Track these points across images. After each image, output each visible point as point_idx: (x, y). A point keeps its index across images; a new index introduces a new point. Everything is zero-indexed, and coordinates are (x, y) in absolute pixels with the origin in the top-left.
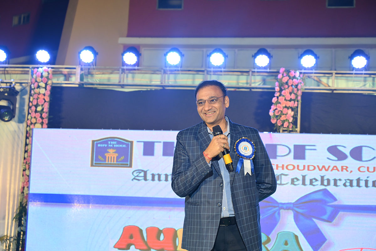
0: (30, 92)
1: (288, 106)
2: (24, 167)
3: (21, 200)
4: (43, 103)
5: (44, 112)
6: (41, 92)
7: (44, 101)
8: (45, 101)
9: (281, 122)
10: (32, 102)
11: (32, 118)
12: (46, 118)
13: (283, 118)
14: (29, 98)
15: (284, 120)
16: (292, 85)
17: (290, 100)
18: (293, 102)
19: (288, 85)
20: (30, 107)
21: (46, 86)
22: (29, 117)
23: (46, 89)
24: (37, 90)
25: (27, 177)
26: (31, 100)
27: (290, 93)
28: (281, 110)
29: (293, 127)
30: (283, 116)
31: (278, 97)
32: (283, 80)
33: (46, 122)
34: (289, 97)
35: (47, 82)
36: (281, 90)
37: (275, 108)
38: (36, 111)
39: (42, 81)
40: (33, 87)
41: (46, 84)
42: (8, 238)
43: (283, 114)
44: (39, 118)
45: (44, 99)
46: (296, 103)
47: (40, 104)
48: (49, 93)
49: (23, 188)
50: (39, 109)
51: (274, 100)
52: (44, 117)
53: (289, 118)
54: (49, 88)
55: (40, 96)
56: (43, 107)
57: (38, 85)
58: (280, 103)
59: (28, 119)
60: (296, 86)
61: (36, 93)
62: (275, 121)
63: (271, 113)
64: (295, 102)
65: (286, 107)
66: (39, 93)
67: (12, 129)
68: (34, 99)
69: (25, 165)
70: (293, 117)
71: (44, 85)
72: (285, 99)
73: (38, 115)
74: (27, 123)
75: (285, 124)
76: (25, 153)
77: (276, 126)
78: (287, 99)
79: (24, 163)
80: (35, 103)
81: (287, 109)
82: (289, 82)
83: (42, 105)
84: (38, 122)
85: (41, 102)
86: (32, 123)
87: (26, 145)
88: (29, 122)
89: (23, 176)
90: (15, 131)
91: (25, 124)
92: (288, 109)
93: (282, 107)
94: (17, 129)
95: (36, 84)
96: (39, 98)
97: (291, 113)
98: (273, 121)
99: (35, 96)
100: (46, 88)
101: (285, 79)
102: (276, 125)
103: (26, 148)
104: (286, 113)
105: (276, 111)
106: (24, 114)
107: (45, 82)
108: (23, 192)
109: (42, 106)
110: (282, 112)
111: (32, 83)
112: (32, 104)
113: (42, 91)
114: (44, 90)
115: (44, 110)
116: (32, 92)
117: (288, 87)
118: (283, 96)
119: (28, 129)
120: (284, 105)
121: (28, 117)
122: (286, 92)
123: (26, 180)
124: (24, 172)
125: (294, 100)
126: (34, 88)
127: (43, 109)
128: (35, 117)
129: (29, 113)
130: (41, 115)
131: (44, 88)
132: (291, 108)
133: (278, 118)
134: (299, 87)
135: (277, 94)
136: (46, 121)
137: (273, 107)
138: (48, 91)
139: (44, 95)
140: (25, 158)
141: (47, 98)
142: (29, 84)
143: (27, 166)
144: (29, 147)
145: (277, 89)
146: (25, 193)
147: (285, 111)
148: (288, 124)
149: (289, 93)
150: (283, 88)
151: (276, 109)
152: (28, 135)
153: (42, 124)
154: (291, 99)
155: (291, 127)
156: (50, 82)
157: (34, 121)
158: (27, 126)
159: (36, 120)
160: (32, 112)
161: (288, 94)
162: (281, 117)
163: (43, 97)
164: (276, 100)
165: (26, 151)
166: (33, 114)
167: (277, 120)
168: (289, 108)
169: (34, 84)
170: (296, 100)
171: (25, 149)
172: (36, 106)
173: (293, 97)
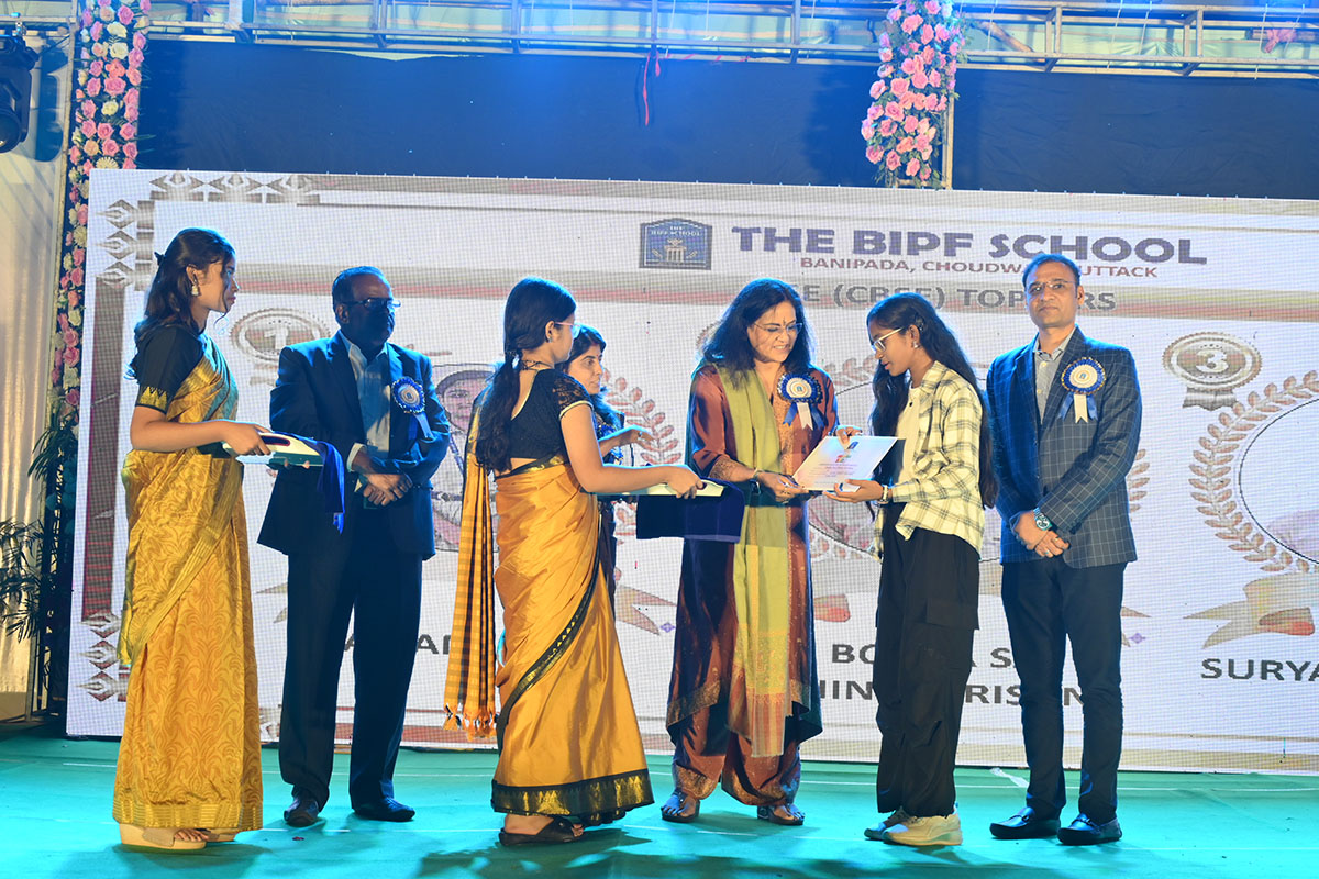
0: (77, 53)
1: (919, 107)
2: (62, 299)
3: (53, 407)
4: (121, 92)
5: (126, 121)
6: (113, 55)
7: (124, 84)
8: (129, 85)
9: (898, 159)
10: (83, 88)
11: (85, 139)
12: (131, 141)
13: (905, 145)
14: (75, 76)
15: (908, 153)
16: (931, 43)
17: (927, 91)
18: (933, 96)
19: (919, 42)
20: (75, 106)
21: (130, 36)
22: (76, 137)
23: (131, 47)
24: (100, 49)
25: (74, 333)
26: (81, 80)
27: (928, 68)
28: (900, 120)
29: (931, 175)
30: (904, 141)
31: (887, 81)
32: (903, 27)
33: (132, 154)
34: (921, 80)
35: (134, 22)
36: (898, 59)
37: (880, 113)
38: (99, 118)
39: (117, 19)
40: (86, 39)
41: (131, 29)
42: (12, 532)
43: (906, 135)
44: (108, 140)
45: (125, 78)
46: (943, 99)
47: (113, 93)
48: (140, 57)
49: (60, 369)
50: (109, 108)
51: (876, 89)
52: (126, 138)
53: (923, 147)
54: (138, 41)
55: (111, 68)
56: (121, 102)
57: (105, 30)
58: (895, 98)
59: (71, 144)
60: (946, 46)
61: (97, 59)
62: (881, 154)
63: (867, 131)
64: (939, 97)
65: (913, 111)
66: (109, 55)
67: (15, 179)
68: (90, 76)
69: (66, 295)
70: (933, 144)
71: (123, 33)
72: (911, 86)
73: (106, 129)
74: (69, 156)
75: (910, 165)
76: (63, 256)
77: (883, 170)
78: (916, 85)
79: (61, 288)
80: (94, 89)
81: (915, 118)
82: (922, 32)
83: (119, 98)
84: (105, 152)
85: (114, 86)
86: (84, 158)
87: (68, 227)
88: (75, 154)
89: (59, 329)
90: (27, 186)
91: (60, 163)
92: (920, 118)
93: (902, 111)
94: (31, 178)
95: (97, 29)
96: (107, 73)
97: (927, 131)
98: (874, 157)
99: (96, 69)
100: (129, 42)
101: (912, 23)
102: (881, 167)
103: (68, 238)
104: (912, 131)
105: (883, 122)
106: (54, 129)
107: (129, 22)
108: (59, 383)
109: (118, 102)
110: (900, 126)
111: (81, 24)
112: (85, 92)
113: (120, 50)
114: (124, 46)
115: (127, 115)
116: (85, 55)
117: (922, 48)
118: (905, 76)
119: (73, 175)
120: (908, 107)
121: (71, 136)
122: (914, 65)
123: (72, 342)
124: (63, 316)
125: (938, 91)
126: (92, 41)
127: (121, 111)
128: (96, 138)
129: (73, 125)
130: (117, 129)
131: (122, 40)
132: (928, 115)
133: (889, 147)
134: (952, 50)
135: (886, 72)
136: (131, 150)
137: (873, 111)
138: (136, 53)
139: (125, 63)
140: (63, 272)
141: (135, 75)
142: (73, 30)
143: (72, 296)
144: (78, 234)
145: (886, 53)
146: (65, 387)
147: (911, 123)
148: (918, 167)
149: (923, 68)
150: (904, 52)
151: (883, 118)
152: (74, 196)
153: (120, 159)
154: (929, 84)
155: (927, 176)
156: (142, 22)
157: (91, 148)
158: (70, 166)
159: (100, 145)
160: (85, 119)
161: (921, 72)
162: (898, 142)
163: (121, 71)
164: (883, 89)
165: (66, 250)
166: (90, 128)
167: (887, 152)
168: (923, 115)
169: (88, 29)
170: (944, 91)
171: (64, 241)
172: (100, 100)
173: (934, 79)
